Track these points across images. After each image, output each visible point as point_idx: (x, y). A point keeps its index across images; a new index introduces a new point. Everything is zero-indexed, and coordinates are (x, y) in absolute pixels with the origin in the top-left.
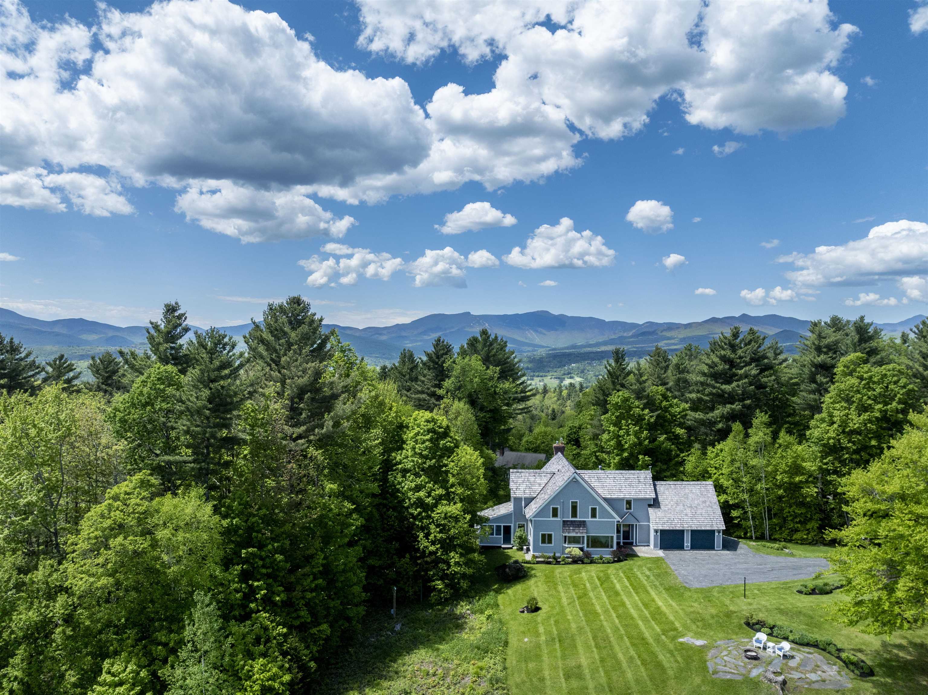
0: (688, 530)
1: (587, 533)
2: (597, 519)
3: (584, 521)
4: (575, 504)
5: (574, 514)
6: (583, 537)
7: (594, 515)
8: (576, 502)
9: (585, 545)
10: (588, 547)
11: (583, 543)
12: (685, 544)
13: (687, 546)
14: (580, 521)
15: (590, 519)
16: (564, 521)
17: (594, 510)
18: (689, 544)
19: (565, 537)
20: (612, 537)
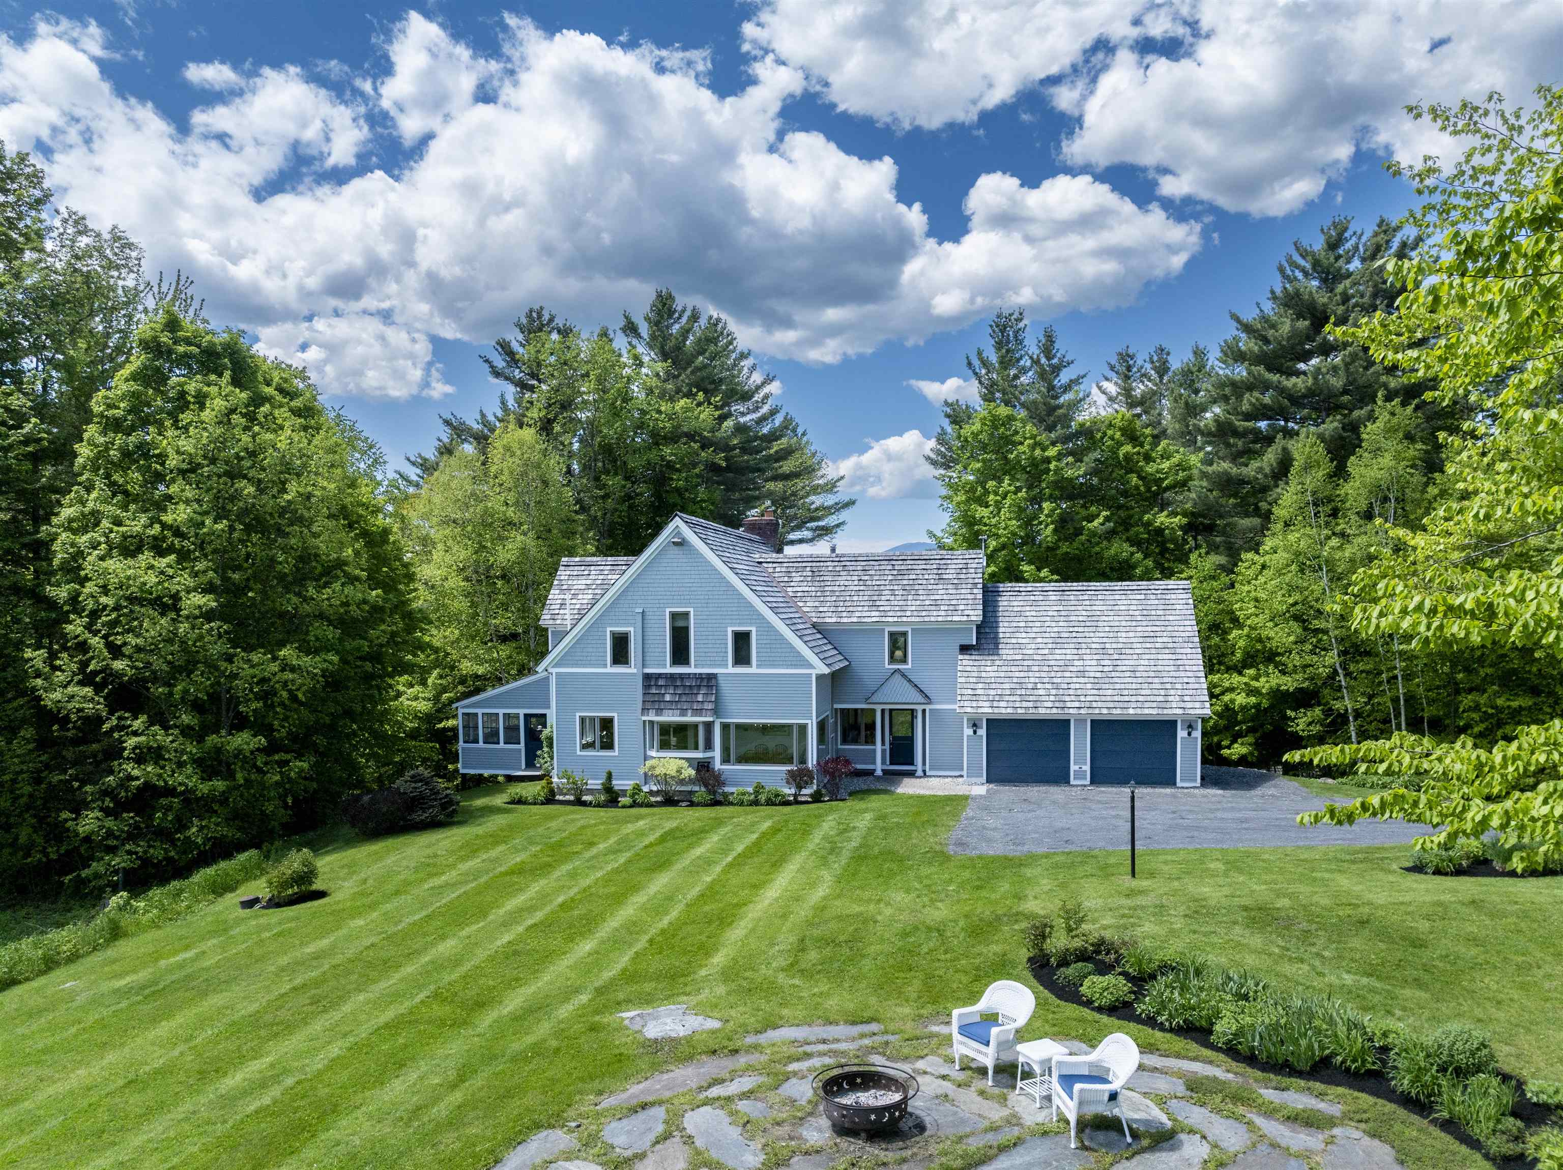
0: (1081, 721)
1: (716, 712)
2: (753, 669)
3: (712, 677)
4: (680, 624)
5: (680, 653)
6: (709, 726)
7: (742, 654)
8: (686, 615)
9: (717, 753)
10: (726, 760)
11: (709, 746)
12: (1073, 768)
13: (1080, 775)
14: (700, 677)
15: (731, 669)
16: (647, 677)
17: (742, 640)
18: (1087, 768)
19: (652, 723)
20: (803, 728)
